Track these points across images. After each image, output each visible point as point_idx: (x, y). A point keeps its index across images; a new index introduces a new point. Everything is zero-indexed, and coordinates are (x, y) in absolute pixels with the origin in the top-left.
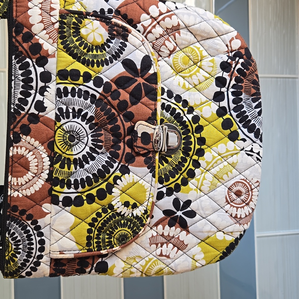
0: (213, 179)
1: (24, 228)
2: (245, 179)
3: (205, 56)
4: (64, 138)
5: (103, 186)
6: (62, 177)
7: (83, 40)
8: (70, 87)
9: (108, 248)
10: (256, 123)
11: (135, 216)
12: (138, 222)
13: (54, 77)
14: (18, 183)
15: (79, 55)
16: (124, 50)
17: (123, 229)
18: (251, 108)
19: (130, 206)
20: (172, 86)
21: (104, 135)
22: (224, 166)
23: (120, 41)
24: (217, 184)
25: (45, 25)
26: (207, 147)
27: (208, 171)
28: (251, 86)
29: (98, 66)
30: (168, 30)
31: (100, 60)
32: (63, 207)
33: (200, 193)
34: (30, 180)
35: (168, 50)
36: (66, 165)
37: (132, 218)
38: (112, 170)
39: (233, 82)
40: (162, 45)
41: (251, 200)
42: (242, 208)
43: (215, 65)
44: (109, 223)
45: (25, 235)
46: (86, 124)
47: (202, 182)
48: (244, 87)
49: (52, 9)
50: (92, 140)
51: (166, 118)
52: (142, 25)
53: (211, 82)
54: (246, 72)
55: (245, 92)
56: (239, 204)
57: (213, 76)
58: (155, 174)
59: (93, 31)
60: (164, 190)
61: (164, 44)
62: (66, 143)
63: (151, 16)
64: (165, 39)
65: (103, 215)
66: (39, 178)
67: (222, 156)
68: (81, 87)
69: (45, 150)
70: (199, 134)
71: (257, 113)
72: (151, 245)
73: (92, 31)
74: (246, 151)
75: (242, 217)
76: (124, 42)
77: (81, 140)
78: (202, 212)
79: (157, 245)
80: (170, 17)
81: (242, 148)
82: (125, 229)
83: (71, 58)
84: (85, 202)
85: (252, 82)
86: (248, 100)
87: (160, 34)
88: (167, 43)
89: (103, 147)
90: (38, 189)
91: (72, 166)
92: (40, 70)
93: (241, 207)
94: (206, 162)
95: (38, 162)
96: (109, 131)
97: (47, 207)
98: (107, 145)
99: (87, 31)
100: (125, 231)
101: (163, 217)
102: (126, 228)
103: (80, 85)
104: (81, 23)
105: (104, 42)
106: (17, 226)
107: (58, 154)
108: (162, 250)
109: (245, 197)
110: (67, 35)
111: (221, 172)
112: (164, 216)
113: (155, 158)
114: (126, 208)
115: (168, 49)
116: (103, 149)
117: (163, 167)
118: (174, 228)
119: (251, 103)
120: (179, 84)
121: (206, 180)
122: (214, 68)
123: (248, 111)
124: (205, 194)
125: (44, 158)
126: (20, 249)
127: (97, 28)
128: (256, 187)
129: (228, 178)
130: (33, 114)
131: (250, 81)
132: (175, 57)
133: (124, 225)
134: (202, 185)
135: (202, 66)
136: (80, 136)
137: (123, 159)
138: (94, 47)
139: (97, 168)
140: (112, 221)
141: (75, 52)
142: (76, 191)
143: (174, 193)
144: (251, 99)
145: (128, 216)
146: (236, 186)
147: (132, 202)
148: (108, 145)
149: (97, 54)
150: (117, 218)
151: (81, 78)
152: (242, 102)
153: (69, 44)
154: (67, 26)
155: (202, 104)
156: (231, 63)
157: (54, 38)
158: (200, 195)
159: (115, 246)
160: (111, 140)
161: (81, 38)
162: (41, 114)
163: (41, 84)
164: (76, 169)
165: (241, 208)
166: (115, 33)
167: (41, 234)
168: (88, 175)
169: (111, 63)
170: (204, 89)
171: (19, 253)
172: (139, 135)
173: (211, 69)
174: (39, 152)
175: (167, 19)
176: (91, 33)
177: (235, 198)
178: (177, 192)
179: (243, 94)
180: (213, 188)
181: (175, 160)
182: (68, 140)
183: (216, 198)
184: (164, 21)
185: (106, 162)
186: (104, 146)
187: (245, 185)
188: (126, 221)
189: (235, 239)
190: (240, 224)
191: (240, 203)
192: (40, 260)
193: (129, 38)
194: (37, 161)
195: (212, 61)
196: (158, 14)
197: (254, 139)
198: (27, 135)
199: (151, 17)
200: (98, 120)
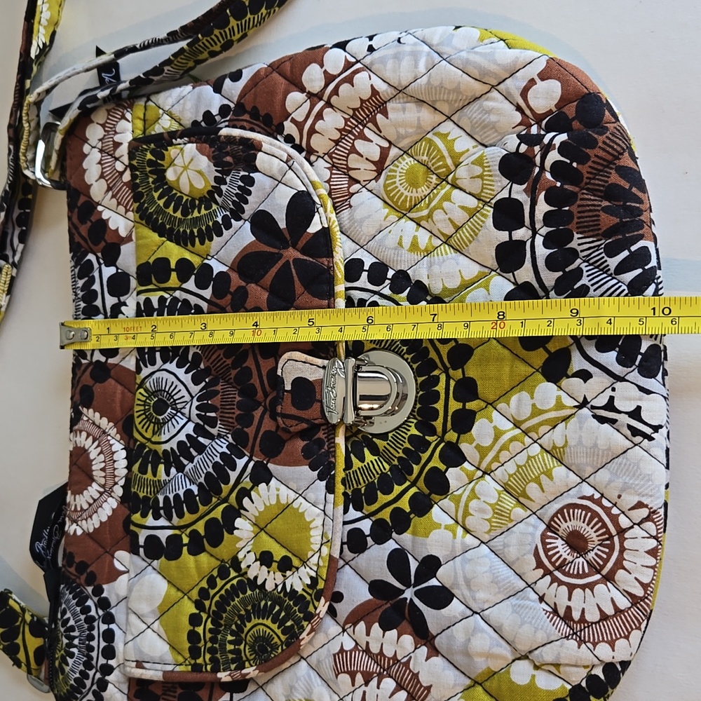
0: (500, 496)
1: (82, 600)
2: (597, 496)
4: (147, 407)
5: (217, 513)
6: (143, 492)
7: (174, 192)
8: (154, 297)
9: (233, 667)
11: (288, 590)
12: (297, 608)
13: (133, 283)
14: (76, 506)
15: (168, 226)
16: (250, 193)
17: (261, 621)
19: (275, 565)
20: (384, 252)
21: (221, 394)
22: (529, 458)
23: (240, 175)
24: (511, 511)
25: (107, 181)
26: (483, 404)
27: (489, 474)
28: (599, 208)
29: (202, 243)
31: (204, 228)
32: (149, 561)
34: (95, 500)
35: (367, 162)
37: (282, 595)
38: (233, 476)
39: (543, 207)
40: (348, 154)
41: (619, 565)
42: (587, 590)
43: (486, 169)
44: (232, 603)
45: (83, 617)
46: (186, 372)
47: (466, 506)
48: (576, 215)
49: (117, 145)
50: (198, 408)
54: (580, 167)
55: (580, 230)
56: (578, 576)
57: (488, 200)
59: (185, 168)
60: (366, 526)
61: (353, 150)
62: (149, 418)
63: (309, 93)
65: (220, 583)
67: (524, 426)
68: (177, 294)
69: (118, 437)
70: (460, 370)
72: (339, 673)
73: (182, 169)
74: (593, 407)
75: (589, 617)
76: (247, 174)
77: (181, 409)
78: (466, 593)
80: (349, 80)
81: (581, 400)
82: (265, 621)
83: (156, 235)
84: (185, 549)
85: (602, 194)
87: (337, 129)
88: (359, 145)
89: (219, 422)
90: (104, 519)
91: (161, 467)
92: (109, 271)
93: (583, 587)
94: (478, 447)
95: (104, 462)
96: (234, 385)
97: (122, 558)
98: (225, 417)
99: (175, 171)
100: (265, 629)
101: (367, 599)
102: (267, 619)
103: (175, 289)
104: (163, 158)
105: (212, 186)
106: (71, 596)
107: (138, 443)
108: (364, 693)
110: (143, 191)
111: (520, 474)
112: (371, 597)
114: (264, 568)
115: (367, 159)
116: (218, 425)
118: (394, 632)
120: (400, 244)
121: (479, 499)
122: (485, 178)
124: (482, 542)
125: (115, 452)
126: (75, 646)
127: (192, 160)
129: (544, 494)
130: (98, 361)
131: (599, 194)
133: (264, 613)
134: (466, 513)
136: (175, 400)
137: (257, 448)
139: (205, 471)
140: (236, 599)
141: (160, 221)
142: (170, 525)
143: (394, 535)
144: (603, 246)
145: (275, 591)
146: (567, 518)
147: (279, 553)
148: (227, 415)
149: (199, 215)
150: (249, 592)
151: (174, 275)
153: (147, 209)
154: (141, 172)
157: (126, 202)
159: (247, 664)
160: (234, 405)
161: (171, 189)
162: (111, 361)
163: (111, 301)
164: (168, 474)
165: (584, 591)
166: (229, 159)
168: (189, 487)
169: (226, 230)
170: (467, 242)
172: (288, 387)
174: (109, 441)
175: (344, 88)
176: (181, 174)
177: (565, 556)
178: (400, 533)
179: (576, 236)
180: (502, 522)
181: (393, 446)
182: (152, 411)
185: (223, 455)
186: (219, 418)
188: (269, 603)
189: (570, 690)
190: (581, 642)
192: (107, 678)
193: (258, 163)
194: (103, 460)
195: (479, 162)
196: (323, 84)
197: (618, 369)
198: (88, 408)
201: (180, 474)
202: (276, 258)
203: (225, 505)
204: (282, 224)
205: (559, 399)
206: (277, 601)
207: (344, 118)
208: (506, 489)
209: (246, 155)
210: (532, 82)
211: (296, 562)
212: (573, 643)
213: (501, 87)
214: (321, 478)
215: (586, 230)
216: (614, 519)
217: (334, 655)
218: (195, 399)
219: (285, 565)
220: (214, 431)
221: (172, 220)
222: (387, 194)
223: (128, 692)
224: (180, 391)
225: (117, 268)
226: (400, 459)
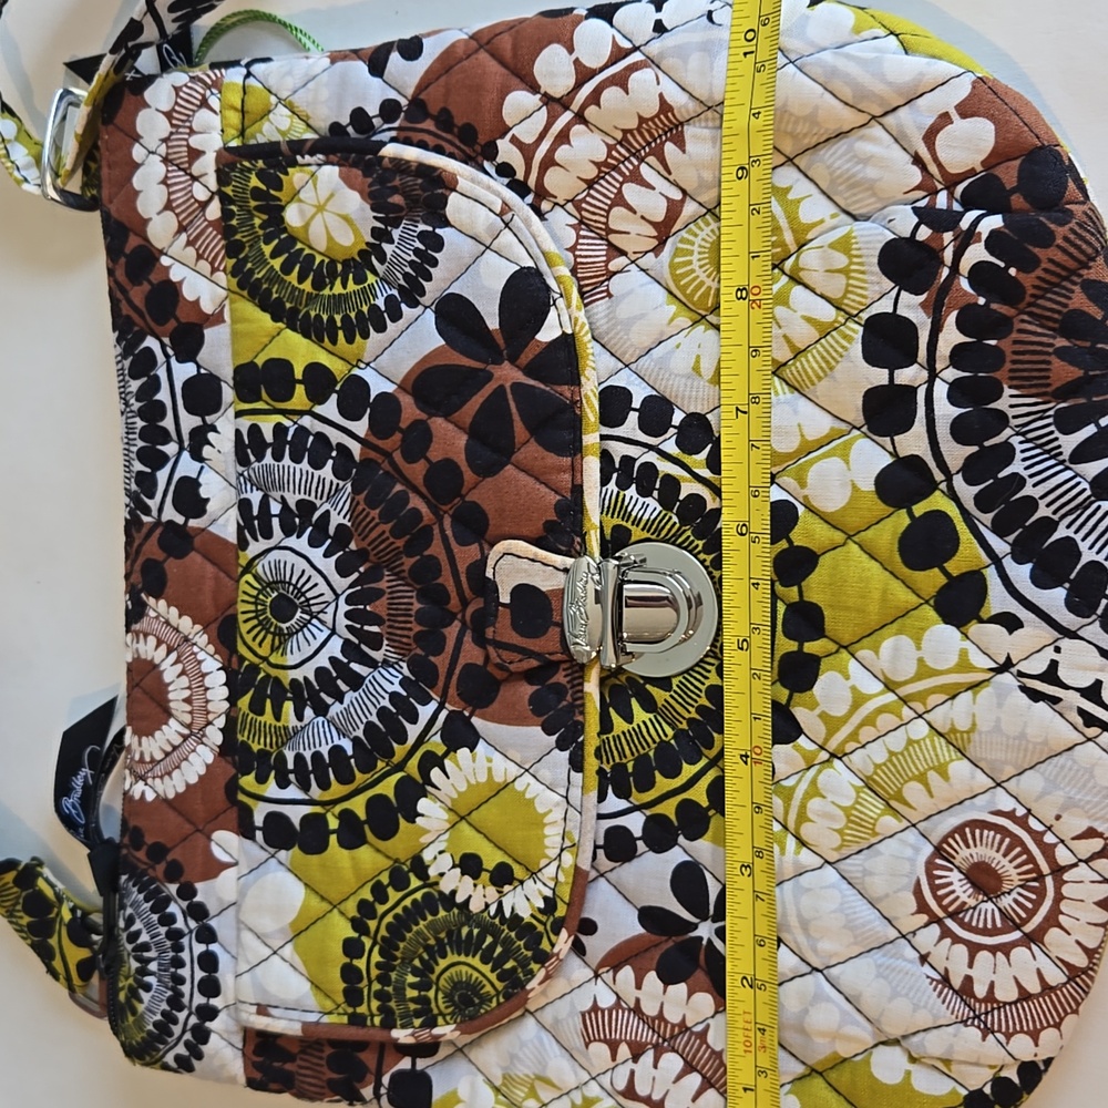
0: (858, 797)
2: (1021, 812)
3: (814, 225)
4: (260, 607)
5: (387, 787)
6: (259, 743)
7: (299, 246)
9: (417, 1022)
10: (1078, 538)
11: (507, 914)
12: (522, 943)
16: (435, 263)
18: (1052, 462)
19: (485, 876)
20: (668, 380)
21: (387, 596)
22: (910, 742)
23: (418, 230)
24: (876, 820)
25: (177, 215)
26: (833, 647)
27: (840, 759)
28: (1051, 350)
29: (350, 340)
30: (629, 136)
31: (353, 315)
32: (272, 850)
33: (797, 853)
35: (643, 221)
36: (268, 703)
37: (497, 921)
38: (413, 732)
39: (951, 336)
40: (611, 207)
41: (1052, 920)
42: (999, 954)
43: (855, 260)
44: (415, 928)
45: (163, 930)
46: (327, 555)
47: (803, 807)
48: (1010, 357)
50: (348, 615)
51: (636, 522)
52: (515, 141)
53: (843, 347)
54: (1022, 277)
55: (1015, 383)
57: (855, 312)
58: (583, 756)
59: (320, 208)
60: (635, 823)
61: (620, 200)
62: (264, 625)
63: (545, 95)
64: (621, 179)
65: (393, 895)
66: (203, 743)
67: (904, 691)
69: (211, 649)
70: (795, 589)
71: (1085, 485)
72: (590, 1041)
73: (314, 210)
74: (1021, 674)
75: (1000, 995)
76: (430, 229)
77: (319, 613)
78: (801, 939)
79: (613, 1047)
80: (621, 81)
81: (1002, 660)
84: (333, 838)
85: (1056, 326)
86: (1041, 418)
87: (593, 162)
88: (631, 192)
89: (386, 642)
90: (193, 780)
91: (289, 707)
93: (993, 949)
94: (824, 716)
95: (189, 688)
96: (410, 581)
97: (225, 843)
98: (396, 635)
99: (302, 212)
100: (470, 971)
101: (636, 933)
102: (474, 956)
104: (279, 186)
106: (141, 896)
107: (247, 663)
108: (632, 1073)
109: (1016, 901)
110: (244, 240)
111: (894, 766)
112: (642, 931)
113: (582, 691)
114: (467, 878)
115: (643, 217)
116: (384, 647)
117: (625, 726)
118: (682, 988)
119: (1052, 432)
120: (696, 369)
121: (824, 797)
122: (853, 274)
123: (1031, 476)
124: (827, 862)
125: (207, 674)
126: (151, 974)
127: (332, 195)
128: (1086, 862)
129: (933, 800)
131: (1051, 324)
132: (680, 245)
133: (468, 947)
134: (802, 817)
135: (801, 274)
136: (308, 600)
137: (452, 691)
138: (340, 267)
139: (365, 720)
140: (422, 923)
141: (275, 296)
143: (681, 839)
144: (1051, 412)
145: (485, 914)
148: (399, 632)
149: (344, 292)
150: (442, 913)
151: (300, 390)
152: (1008, 432)
153: (251, 272)
155: (808, 448)
156: (933, 245)
158: (796, 863)
159: (440, 1020)
160: (410, 616)
161: (293, 240)
164: (300, 717)
165: (994, 955)
166: (397, 199)
167: (207, 935)
169: (393, 321)
170: (814, 378)
171: (148, 988)
172: (505, 598)
173: (841, 280)
174: (195, 654)
175: (611, 95)
176: (313, 217)
177: (964, 898)
178: (692, 838)
179: (1008, 391)
182: (268, 614)
183: (877, 886)
184: (598, 105)
185: (394, 696)
186: (386, 636)
187: (1017, 841)
188: (476, 931)
189: (966, 1097)
190: (987, 1031)
191: (989, 926)
193: (450, 211)
194: (187, 685)
195: (844, 245)
196: (571, 82)
198: (157, 598)
199: (548, 100)
200: (363, 540)
201: (321, 719)
202: (480, 378)
203: (399, 775)
204: (493, 323)
205: (963, 654)
206: (487, 929)
207: (607, 144)
208: (869, 784)
209: (430, 195)
210: (945, 119)
211: (518, 872)
212: (973, 1033)
213: (889, 120)
214: (561, 745)
215: (1024, 383)
216: (1048, 851)
217: (583, 1015)
218: (342, 599)
219: (503, 876)
220: (378, 655)
221: (295, 294)
222: (674, 281)
223: (244, 1046)
224: (316, 585)
225: (199, 367)
226: (691, 721)
